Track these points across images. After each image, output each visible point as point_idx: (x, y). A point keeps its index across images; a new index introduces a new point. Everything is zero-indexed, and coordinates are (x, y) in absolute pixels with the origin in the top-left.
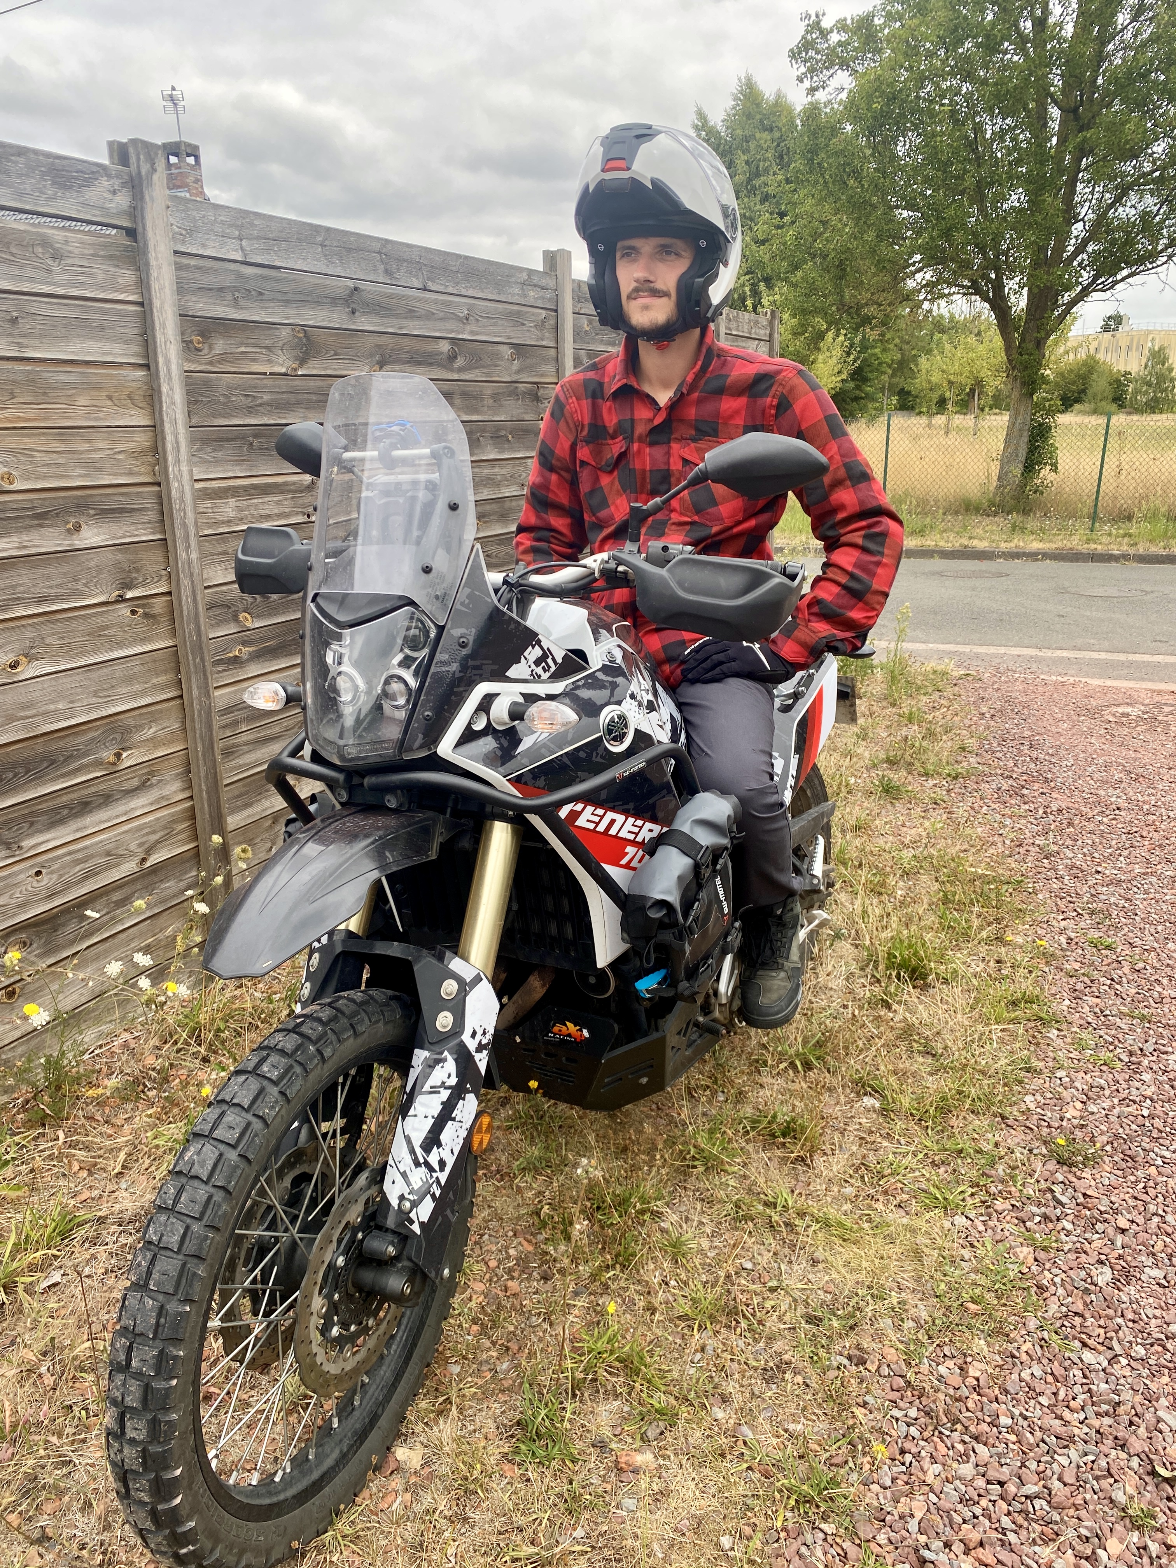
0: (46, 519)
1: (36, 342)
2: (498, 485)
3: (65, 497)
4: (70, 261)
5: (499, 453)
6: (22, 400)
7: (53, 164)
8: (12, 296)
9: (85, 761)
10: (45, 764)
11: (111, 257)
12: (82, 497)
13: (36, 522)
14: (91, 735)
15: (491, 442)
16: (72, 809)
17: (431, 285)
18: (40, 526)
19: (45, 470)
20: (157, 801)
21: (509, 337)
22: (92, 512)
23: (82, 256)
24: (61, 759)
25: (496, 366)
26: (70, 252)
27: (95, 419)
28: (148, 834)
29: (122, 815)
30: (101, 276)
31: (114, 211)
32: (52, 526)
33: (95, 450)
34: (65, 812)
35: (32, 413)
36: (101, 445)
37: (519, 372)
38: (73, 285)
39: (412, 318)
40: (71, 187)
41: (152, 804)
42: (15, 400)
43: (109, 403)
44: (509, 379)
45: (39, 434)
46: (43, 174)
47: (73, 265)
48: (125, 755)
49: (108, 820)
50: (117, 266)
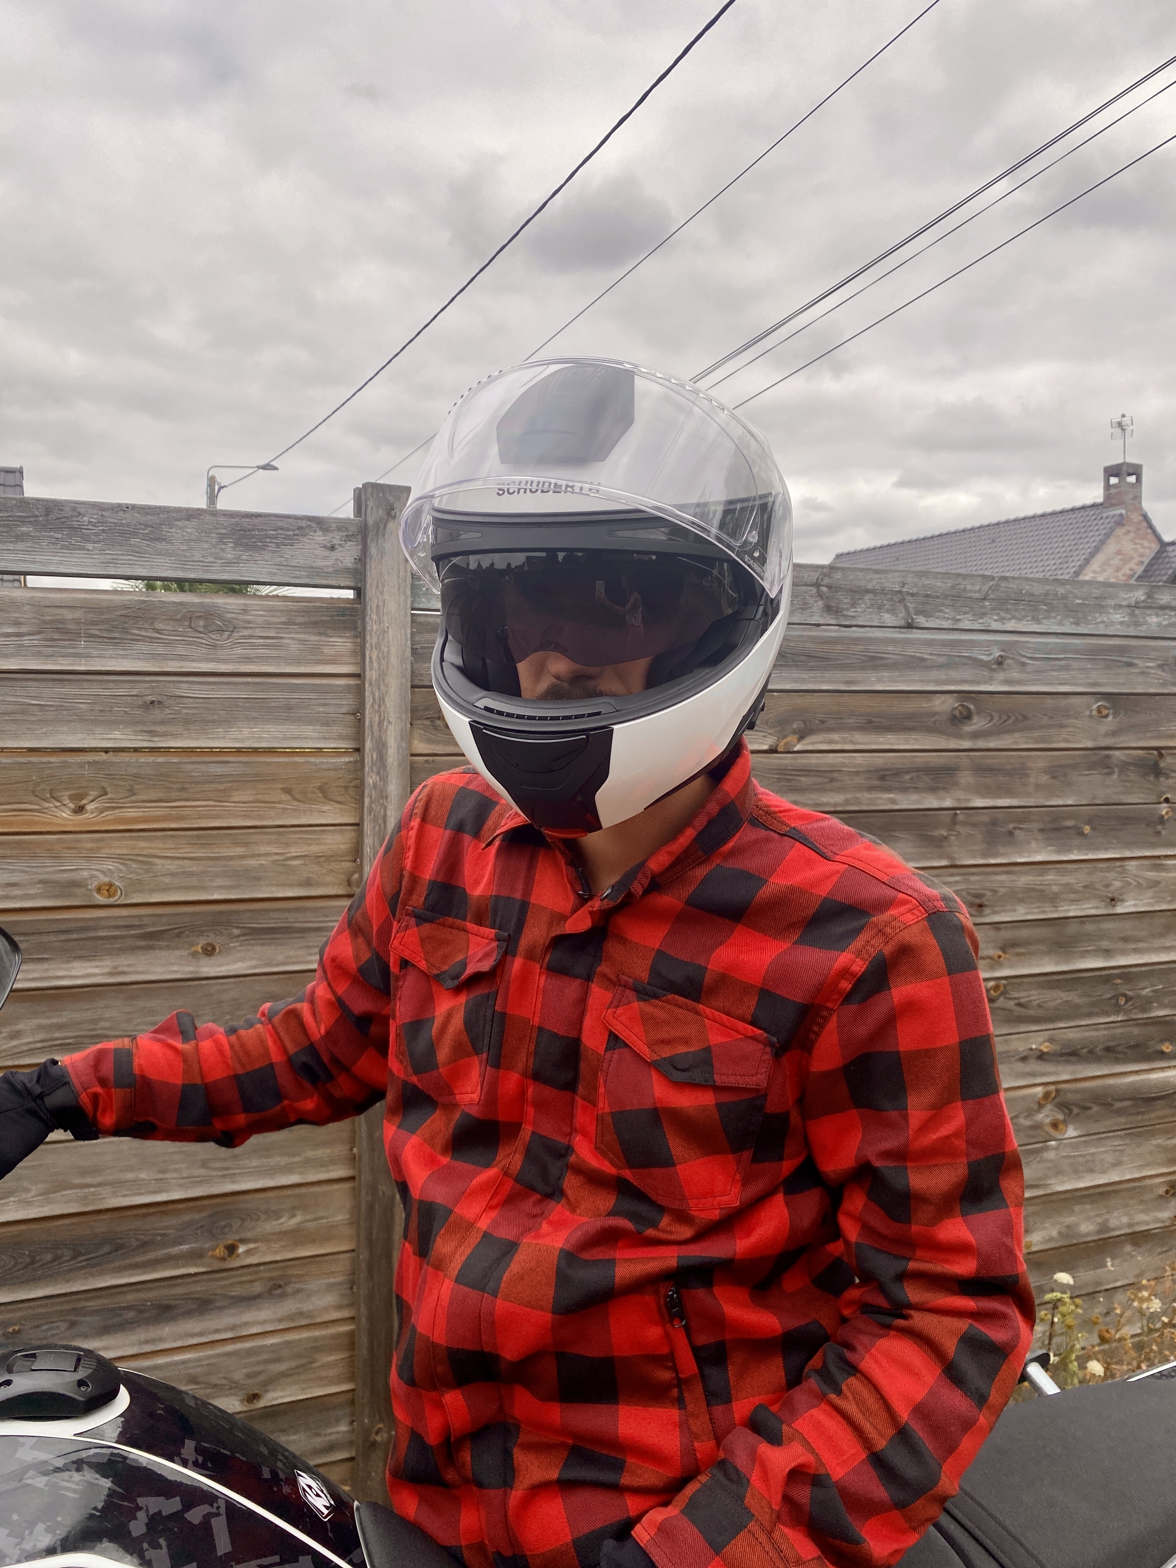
0: (159, 940)
1: (179, 729)
2: (1054, 900)
3: (194, 914)
4: (246, 633)
5: (1058, 852)
6: (145, 798)
7: (237, 524)
8: (147, 678)
9: (175, 1250)
10: (106, 1249)
11: (315, 624)
12: (220, 913)
13: (143, 943)
14: (186, 1218)
15: (1039, 836)
16: (142, 1312)
17: (921, 620)
18: (151, 948)
19: (167, 880)
20: (290, 1317)
21: (1095, 684)
22: (236, 932)
23: (268, 625)
24: (135, 1244)
25: (1062, 726)
26: (249, 622)
27: (260, 817)
28: (266, 1362)
29: (226, 1330)
30: (294, 647)
31: (330, 569)
32: (168, 948)
33: (253, 856)
34: (131, 1314)
35: (159, 812)
36: (264, 849)
37: (1114, 734)
38: (248, 660)
39: (875, 668)
40: (263, 548)
41: (280, 1320)
42: (134, 798)
43: (285, 797)
44: (1089, 744)
45: (165, 837)
46: (222, 539)
47: (250, 637)
48: (241, 1249)
49: (201, 1334)
50: (320, 634)
